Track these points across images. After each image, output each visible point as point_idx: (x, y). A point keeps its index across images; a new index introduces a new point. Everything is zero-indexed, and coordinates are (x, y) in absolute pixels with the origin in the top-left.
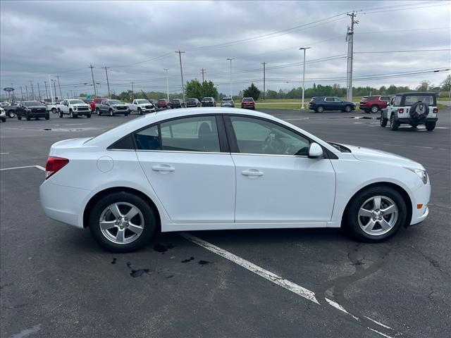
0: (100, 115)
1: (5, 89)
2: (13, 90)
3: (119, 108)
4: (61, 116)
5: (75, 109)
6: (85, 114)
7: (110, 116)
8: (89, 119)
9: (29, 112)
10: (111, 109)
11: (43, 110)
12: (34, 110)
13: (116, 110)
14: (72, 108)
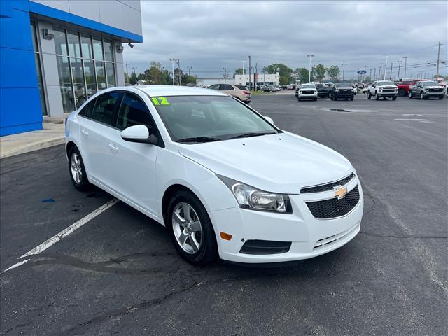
0: (411, 98)
1: (358, 72)
2: (365, 72)
3: (432, 90)
4: (369, 98)
5: (380, 91)
6: (390, 96)
7: (420, 99)
8: (394, 102)
9: (337, 93)
10: (422, 91)
11: (349, 91)
12: (341, 91)
13: (428, 93)
14: (378, 89)
